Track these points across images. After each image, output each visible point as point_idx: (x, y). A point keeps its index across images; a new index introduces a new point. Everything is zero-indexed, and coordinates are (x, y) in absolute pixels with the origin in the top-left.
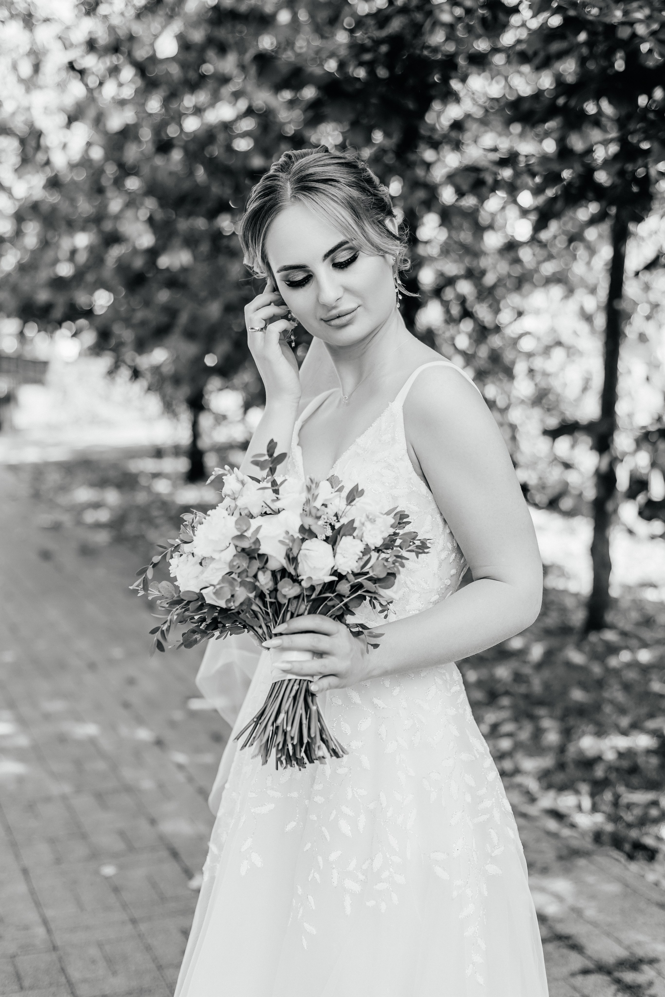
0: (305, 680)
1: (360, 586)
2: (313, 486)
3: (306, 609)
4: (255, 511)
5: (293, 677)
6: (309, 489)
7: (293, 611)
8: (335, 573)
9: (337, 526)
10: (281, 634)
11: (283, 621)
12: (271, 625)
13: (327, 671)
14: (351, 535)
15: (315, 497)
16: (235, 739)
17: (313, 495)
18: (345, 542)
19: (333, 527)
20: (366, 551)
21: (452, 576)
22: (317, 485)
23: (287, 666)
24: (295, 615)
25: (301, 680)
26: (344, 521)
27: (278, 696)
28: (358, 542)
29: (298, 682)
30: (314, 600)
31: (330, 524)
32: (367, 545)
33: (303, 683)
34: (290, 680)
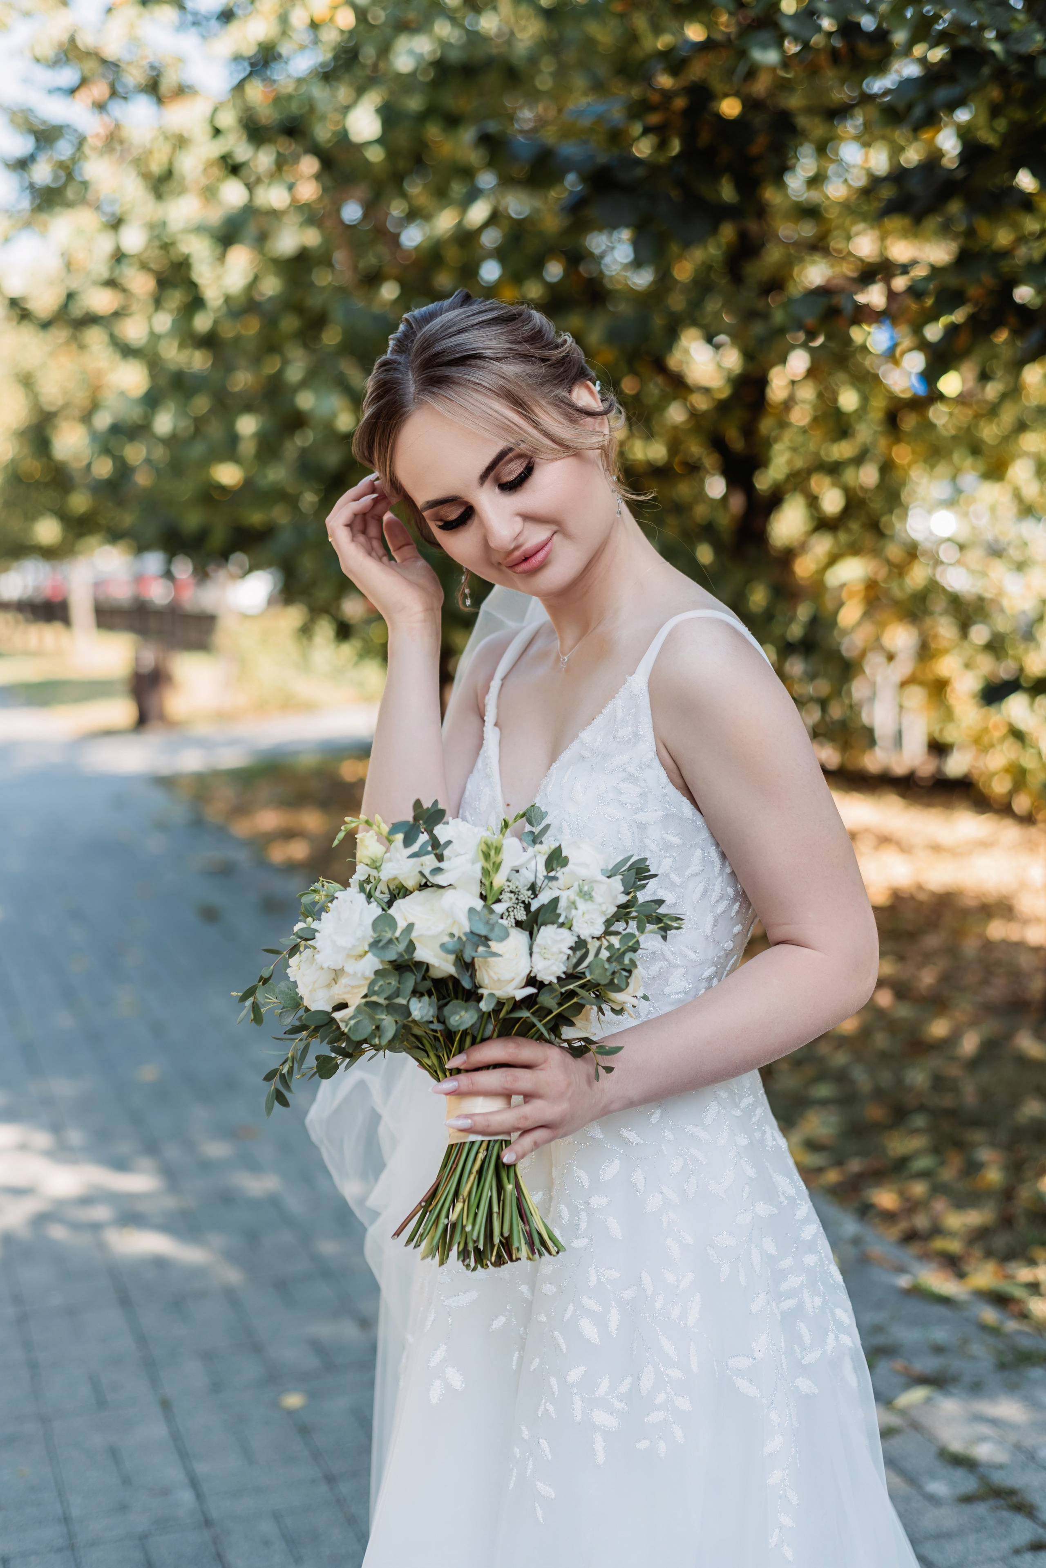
0: (496, 1141)
1: (572, 994)
2: (492, 853)
3: (494, 1030)
4: (410, 883)
5: (479, 1138)
6: (487, 856)
7: (475, 1033)
8: (531, 981)
9: (535, 906)
10: (458, 1071)
11: (461, 1050)
12: (443, 1055)
13: (528, 1124)
14: (553, 923)
15: (497, 866)
16: (394, 1235)
17: (494, 863)
18: (547, 934)
19: (527, 907)
20: (580, 945)
21: (735, 936)
22: (498, 850)
23: (466, 1123)
24: (478, 1039)
25: (489, 1141)
26: (544, 898)
27: (455, 1168)
28: (564, 931)
29: (484, 1145)
30: (504, 1020)
31: (523, 902)
32: (579, 937)
33: (493, 1147)
34: (473, 1143)
